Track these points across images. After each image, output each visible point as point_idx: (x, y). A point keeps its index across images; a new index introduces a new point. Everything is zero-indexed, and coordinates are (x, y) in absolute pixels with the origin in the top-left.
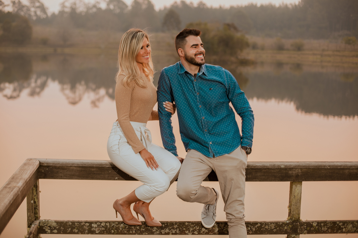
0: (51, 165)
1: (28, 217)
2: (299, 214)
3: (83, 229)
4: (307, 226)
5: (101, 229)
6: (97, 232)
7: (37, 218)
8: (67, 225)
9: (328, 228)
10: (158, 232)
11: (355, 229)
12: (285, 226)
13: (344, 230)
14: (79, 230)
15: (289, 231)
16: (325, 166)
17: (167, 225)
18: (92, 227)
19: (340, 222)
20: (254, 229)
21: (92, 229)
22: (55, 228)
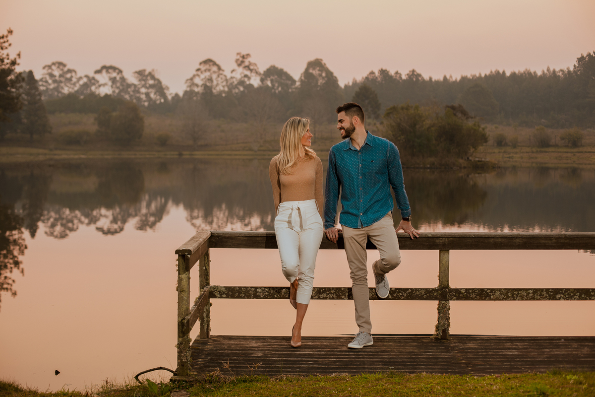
0: (221, 235)
1: (200, 282)
2: (448, 281)
3: (249, 294)
4: (455, 292)
5: (265, 294)
6: (262, 297)
7: (208, 284)
8: (235, 290)
9: (477, 295)
10: (316, 297)
11: (503, 296)
12: (435, 292)
13: (492, 296)
14: (245, 295)
15: (438, 297)
16: (470, 235)
17: (325, 290)
18: (257, 292)
19: (488, 289)
20: (405, 295)
21: (257, 294)
22: (224, 293)
